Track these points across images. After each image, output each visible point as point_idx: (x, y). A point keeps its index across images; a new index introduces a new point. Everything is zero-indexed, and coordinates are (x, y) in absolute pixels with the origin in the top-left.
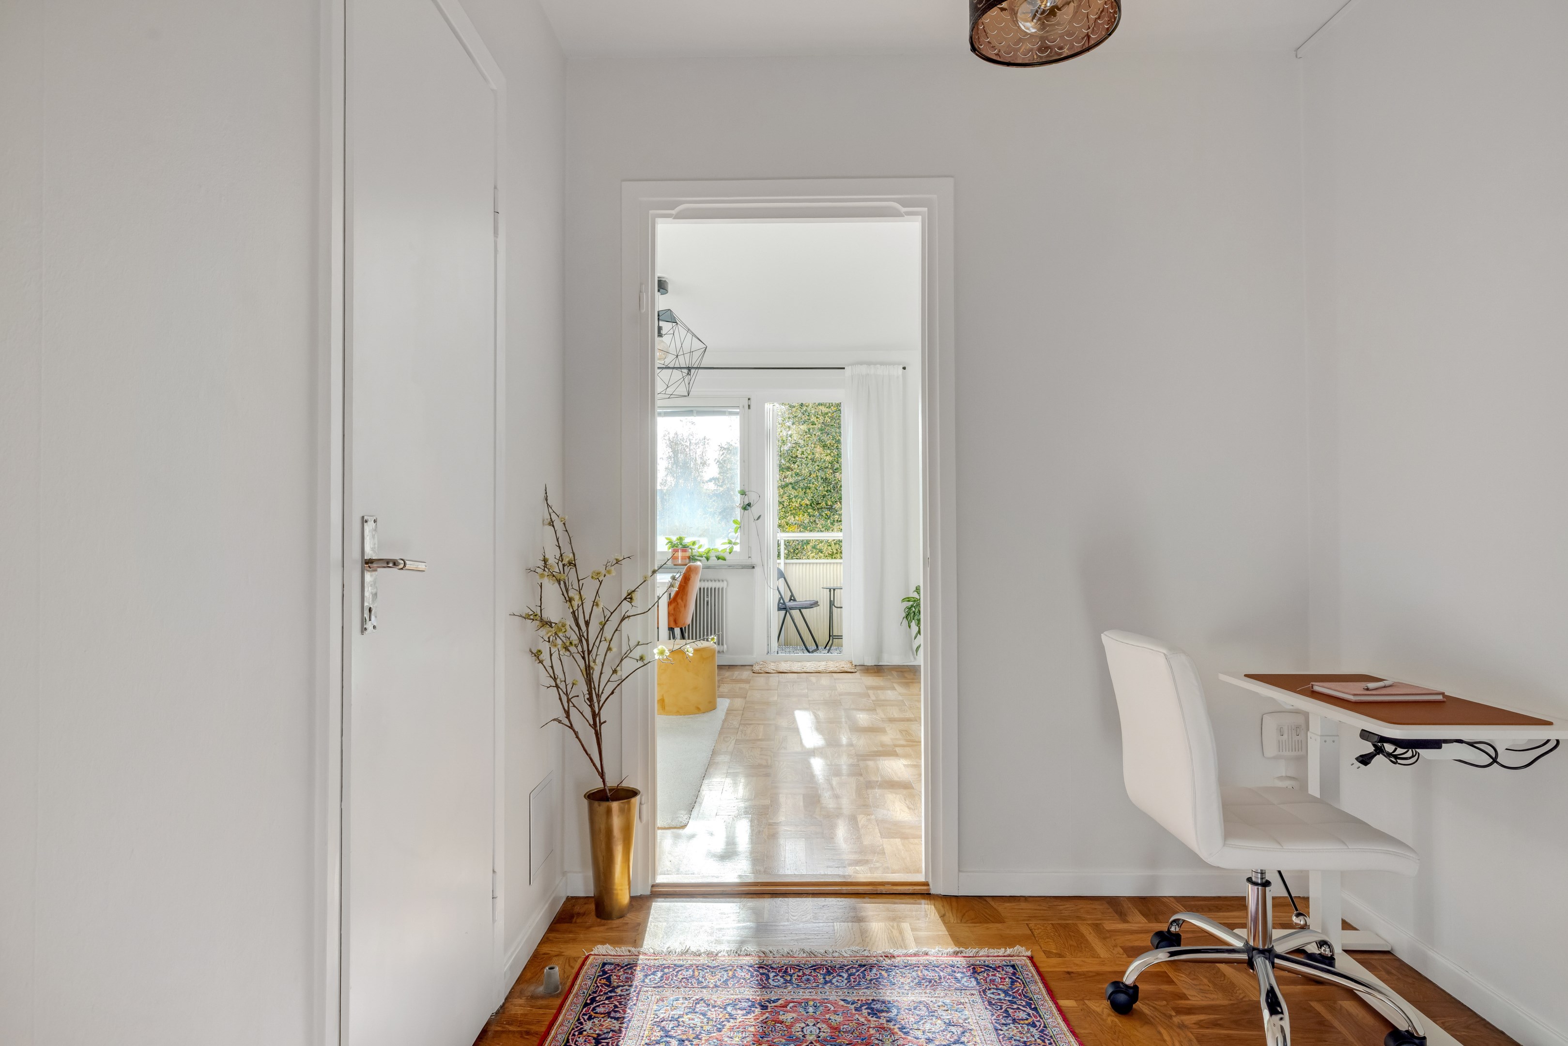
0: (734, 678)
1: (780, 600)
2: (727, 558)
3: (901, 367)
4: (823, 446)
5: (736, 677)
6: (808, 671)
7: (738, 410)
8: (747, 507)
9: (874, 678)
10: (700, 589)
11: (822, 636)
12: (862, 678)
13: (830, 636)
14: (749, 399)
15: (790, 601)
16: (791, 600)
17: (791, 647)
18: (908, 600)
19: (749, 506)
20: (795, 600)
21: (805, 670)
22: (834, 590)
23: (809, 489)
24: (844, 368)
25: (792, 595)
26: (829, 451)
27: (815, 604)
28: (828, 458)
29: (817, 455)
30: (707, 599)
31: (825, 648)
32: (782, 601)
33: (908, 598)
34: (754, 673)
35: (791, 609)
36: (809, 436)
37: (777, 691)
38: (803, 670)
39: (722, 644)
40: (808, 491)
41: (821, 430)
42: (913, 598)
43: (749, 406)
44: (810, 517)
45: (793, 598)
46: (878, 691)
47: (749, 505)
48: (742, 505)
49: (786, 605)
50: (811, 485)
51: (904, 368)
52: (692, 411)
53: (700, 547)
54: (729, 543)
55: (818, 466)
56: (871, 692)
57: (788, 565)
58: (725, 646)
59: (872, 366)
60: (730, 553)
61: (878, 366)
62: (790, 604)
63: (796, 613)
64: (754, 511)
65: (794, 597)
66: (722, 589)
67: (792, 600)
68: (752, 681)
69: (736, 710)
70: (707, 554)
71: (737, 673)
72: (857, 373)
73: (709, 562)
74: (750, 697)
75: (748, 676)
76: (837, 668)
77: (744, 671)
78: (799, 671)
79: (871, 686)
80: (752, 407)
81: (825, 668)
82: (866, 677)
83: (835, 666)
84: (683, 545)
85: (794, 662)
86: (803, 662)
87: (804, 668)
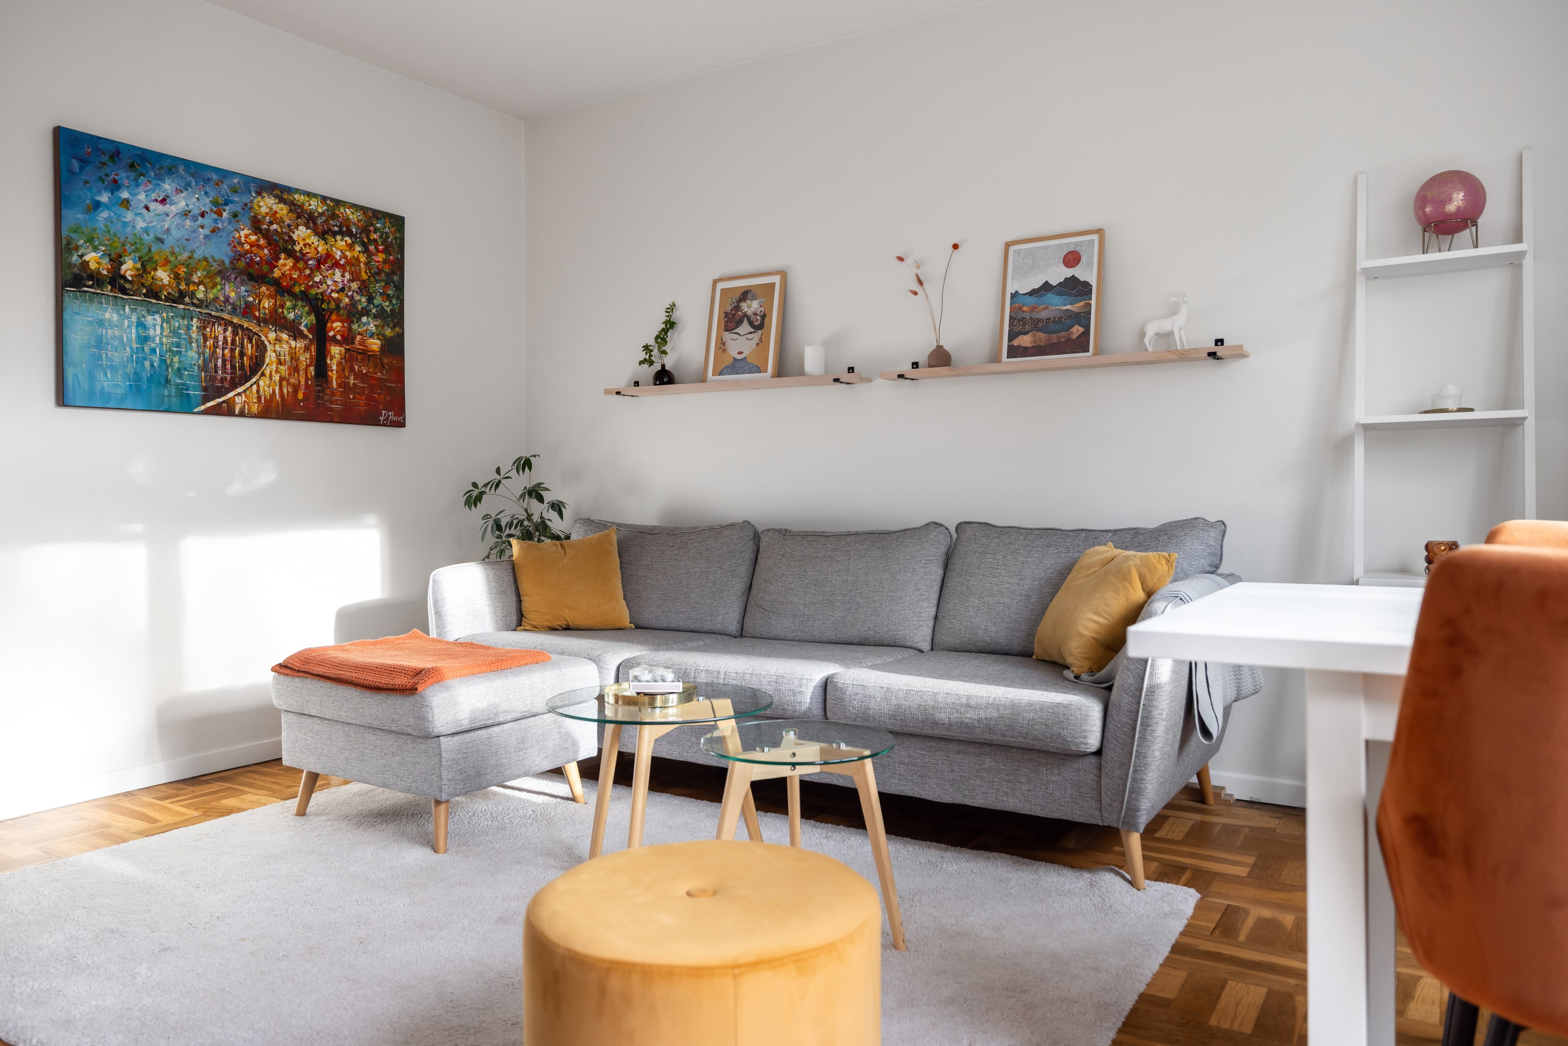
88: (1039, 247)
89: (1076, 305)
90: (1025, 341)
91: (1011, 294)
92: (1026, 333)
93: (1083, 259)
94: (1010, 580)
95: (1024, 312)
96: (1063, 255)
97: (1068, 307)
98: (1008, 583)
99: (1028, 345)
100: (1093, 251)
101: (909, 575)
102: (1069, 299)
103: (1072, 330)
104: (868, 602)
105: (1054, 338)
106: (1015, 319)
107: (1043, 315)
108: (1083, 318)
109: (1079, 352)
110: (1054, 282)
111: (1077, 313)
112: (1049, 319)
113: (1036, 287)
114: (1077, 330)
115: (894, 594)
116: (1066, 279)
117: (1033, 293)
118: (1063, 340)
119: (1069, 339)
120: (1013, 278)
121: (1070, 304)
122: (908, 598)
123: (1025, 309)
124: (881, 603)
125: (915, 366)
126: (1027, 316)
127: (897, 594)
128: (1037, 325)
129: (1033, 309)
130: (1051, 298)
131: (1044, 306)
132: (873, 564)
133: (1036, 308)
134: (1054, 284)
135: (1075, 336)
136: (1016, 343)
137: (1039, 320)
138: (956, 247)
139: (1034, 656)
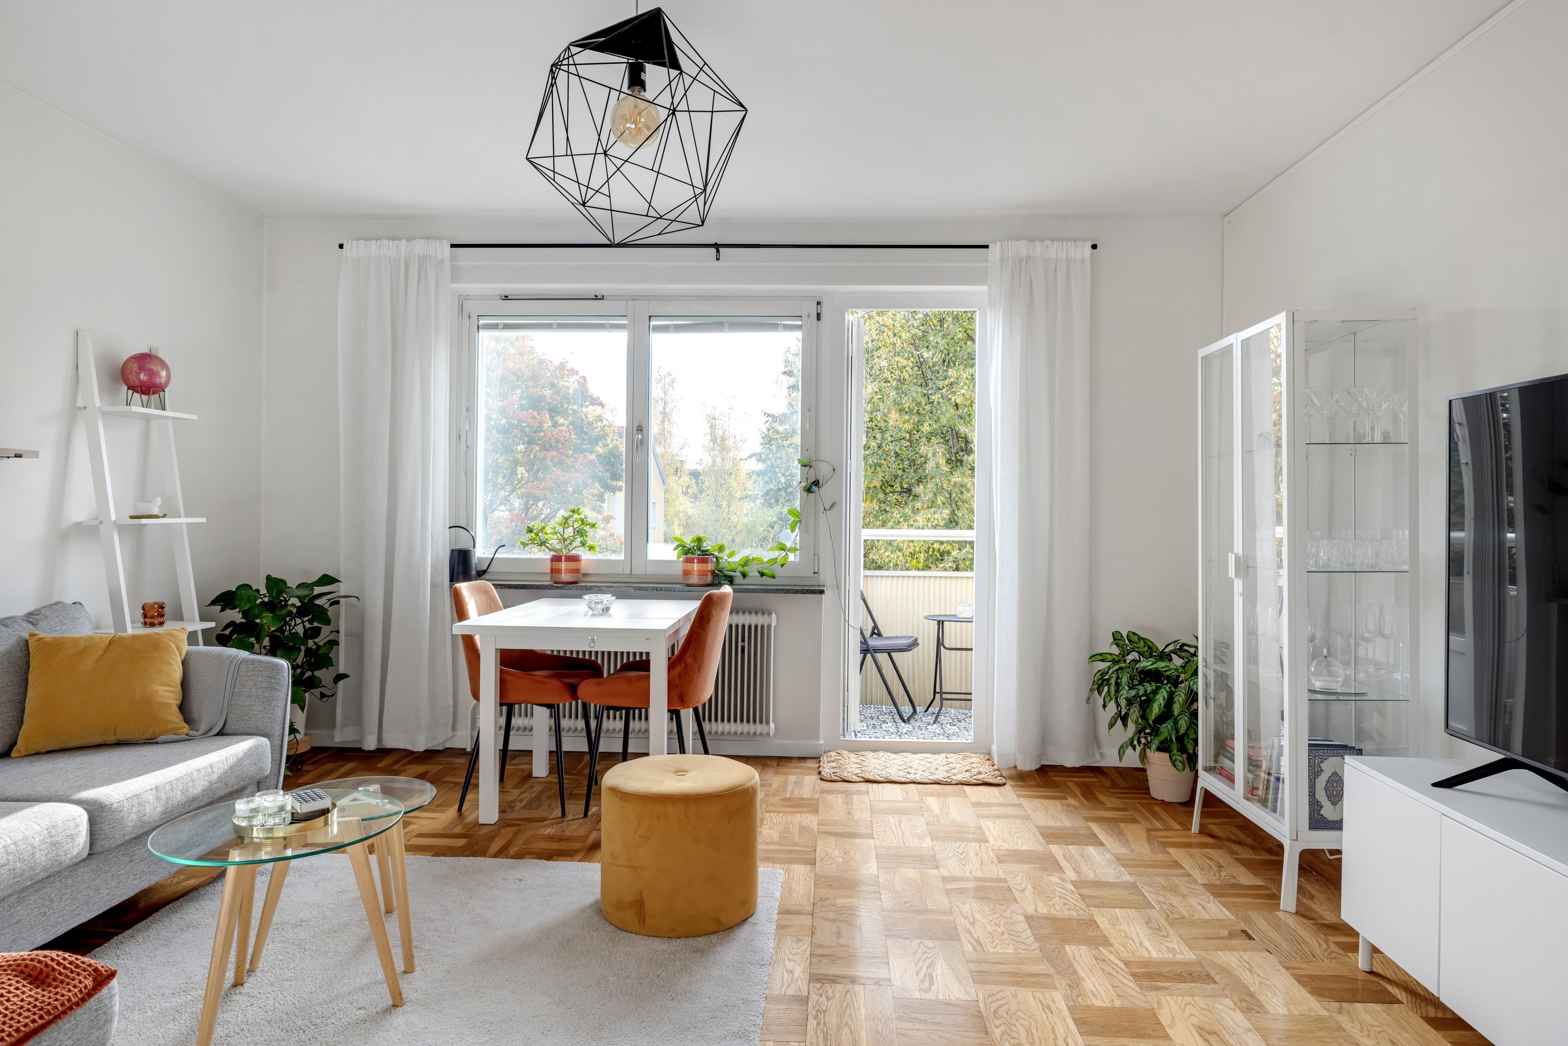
0: (788, 795)
1: (863, 642)
2: (777, 574)
3: (1089, 244)
4: (900, 410)
5: (792, 792)
6: (919, 780)
7: (800, 323)
8: (812, 486)
9: (1046, 802)
10: (731, 626)
11: (922, 689)
12: (1023, 801)
13: (935, 693)
14: (819, 303)
15: (871, 636)
16: (873, 633)
17: (872, 706)
18: (1101, 658)
19: (816, 485)
20: (879, 635)
21: (911, 777)
22: (943, 622)
23: (880, 466)
24: (987, 247)
25: (875, 627)
26: (907, 417)
27: (915, 643)
28: (908, 427)
29: (891, 423)
30: (743, 644)
31: (926, 711)
33: (1100, 654)
34: (822, 779)
35: (877, 651)
36: (880, 397)
37: (871, 841)
38: (909, 776)
39: (768, 723)
40: (878, 469)
41: (897, 389)
42: (1110, 654)
43: (818, 315)
44: (880, 503)
45: (876, 632)
46: (1070, 847)
47: (816, 483)
48: (804, 484)
49: (868, 646)
50: (883, 462)
51: (1094, 247)
52: (721, 324)
53: (732, 554)
54: (781, 549)
55: (891, 436)
56: (1056, 849)
57: (867, 581)
58: (772, 725)
59: (1037, 243)
60: (782, 566)
61: (1049, 242)
62: (874, 642)
63: (883, 658)
64: (826, 492)
65: (878, 630)
66: (769, 626)
67: (876, 636)
68: (821, 803)
69: (798, 913)
70: (743, 566)
71: (792, 778)
72: (1010, 254)
73: (746, 581)
74: (822, 859)
75: (814, 788)
76: (968, 774)
77: (805, 774)
78: (903, 780)
79: (1050, 831)
80: (823, 316)
81: (947, 772)
82: (1029, 800)
83: (965, 769)
84: (703, 551)
85: (889, 754)
86: (905, 754)
87: (910, 770)
139: (13, 754)
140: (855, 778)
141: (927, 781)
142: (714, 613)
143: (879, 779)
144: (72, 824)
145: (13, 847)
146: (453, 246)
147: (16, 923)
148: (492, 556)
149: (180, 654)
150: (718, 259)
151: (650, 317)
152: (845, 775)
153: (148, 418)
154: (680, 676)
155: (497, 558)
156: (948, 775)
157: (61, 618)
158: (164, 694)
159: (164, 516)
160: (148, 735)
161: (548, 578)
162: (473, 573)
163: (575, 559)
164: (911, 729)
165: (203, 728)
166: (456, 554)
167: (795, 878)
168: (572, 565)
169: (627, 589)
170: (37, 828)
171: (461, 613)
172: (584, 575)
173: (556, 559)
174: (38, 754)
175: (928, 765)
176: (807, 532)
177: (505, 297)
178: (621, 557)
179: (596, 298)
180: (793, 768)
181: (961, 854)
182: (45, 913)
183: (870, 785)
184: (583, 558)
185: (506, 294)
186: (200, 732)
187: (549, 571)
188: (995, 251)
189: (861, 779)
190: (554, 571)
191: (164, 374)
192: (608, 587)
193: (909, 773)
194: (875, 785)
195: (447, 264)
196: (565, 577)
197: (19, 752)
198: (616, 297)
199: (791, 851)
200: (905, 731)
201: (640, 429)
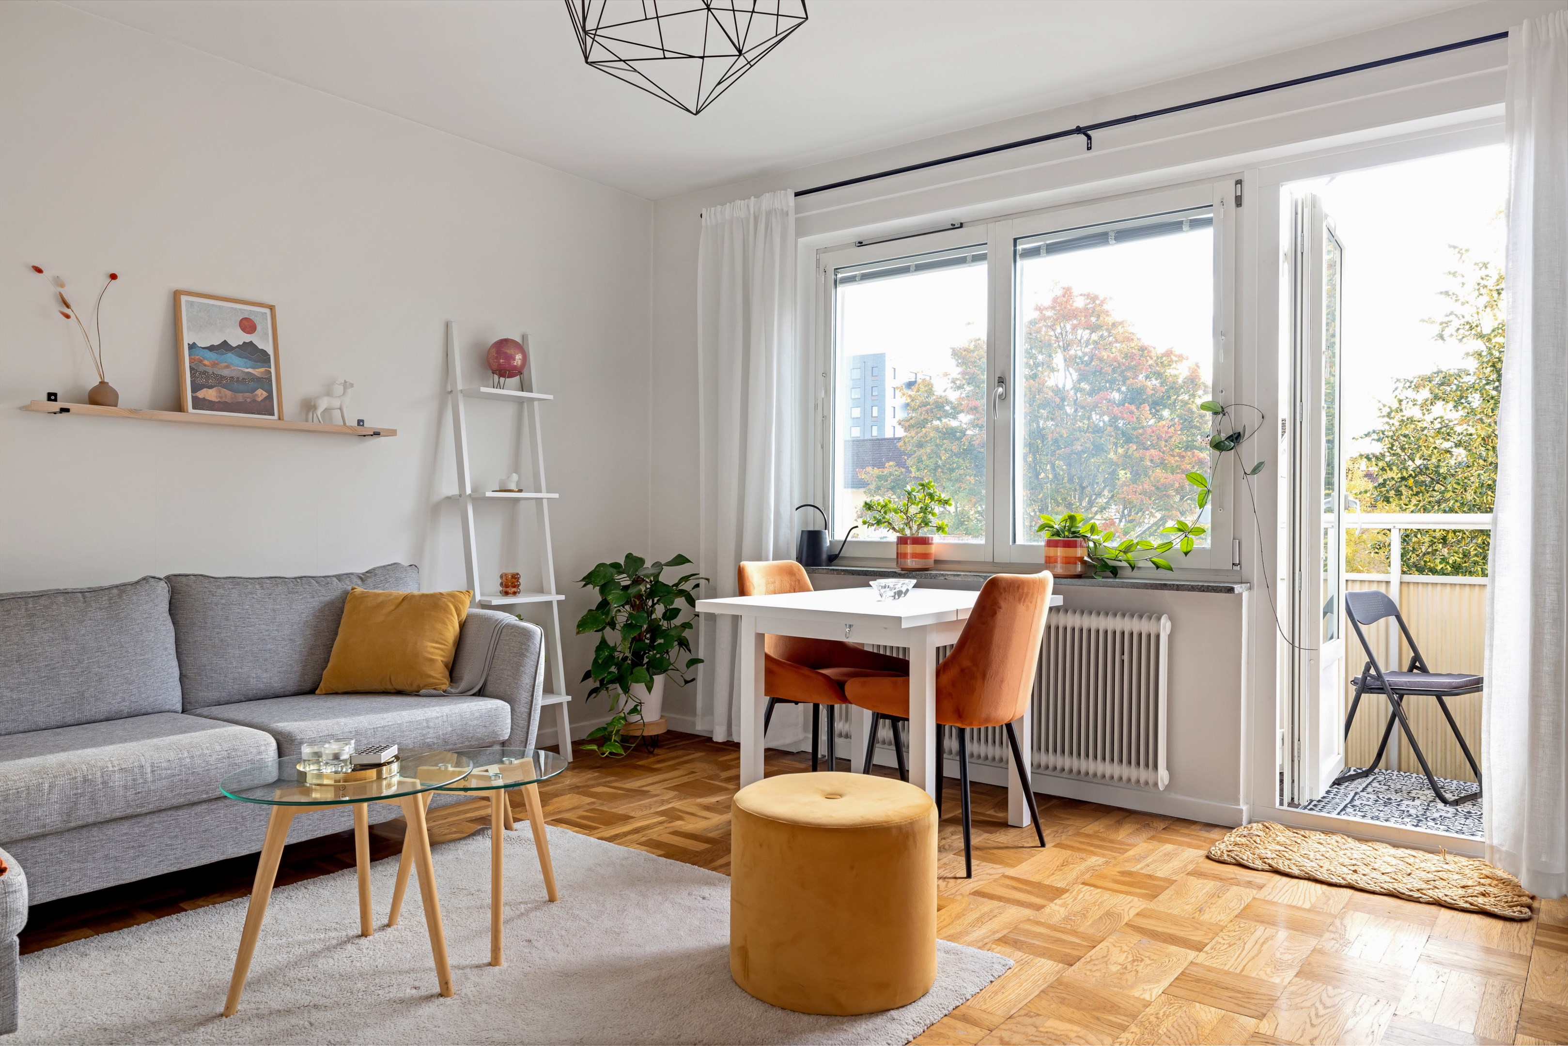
0: (1137, 868)
1: (1367, 669)
2: (1177, 565)
5: (1148, 865)
6: (1363, 885)
7: (1212, 215)
8: (1227, 442)
12: (1538, 953)
14: (1239, 182)
15: (1411, 670)
16: (1412, 667)
19: (1232, 440)
20: (1424, 670)
21: (1354, 878)
24: (1505, 35)
25: (1417, 657)
30: (1122, 657)
32: (1372, 672)
34: (1208, 857)
35: (1404, 690)
38: (1351, 876)
39: (1156, 769)
43: (1239, 201)
45: (1417, 665)
47: (1236, 438)
48: (1215, 439)
49: (1383, 681)
53: (1109, 537)
54: (1180, 530)
57: (1411, 586)
58: (1162, 773)
60: (1184, 554)
64: (1248, 450)
65: (1422, 662)
66: (1158, 637)
67: (1417, 668)
68: (1173, 887)
69: (974, 1023)
70: (1125, 552)
71: (1168, 847)
72: (1551, 35)
73: (1136, 573)
74: (1091, 960)
75: (1186, 866)
76: (1461, 892)
77: (1190, 846)
78: (1335, 880)
79: (1545, 1012)
80: (1245, 201)
81: (1427, 882)
82: (1553, 953)
83: (1463, 883)
84: (1074, 533)
85: (1350, 840)
86: (1377, 845)
87: (1362, 869)
88: (213, 305)
89: (257, 370)
90: (210, 394)
91: (189, 344)
92: (210, 387)
93: (259, 328)
94: (268, 628)
95: (205, 365)
96: (239, 320)
97: (250, 370)
98: (267, 631)
99: (214, 399)
100: (267, 323)
101: (152, 634)
102: (250, 363)
103: (256, 392)
104: (112, 670)
105: (240, 397)
106: (197, 371)
107: (226, 373)
108: (265, 382)
109: (265, 414)
110: (234, 343)
111: (259, 378)
112: (232, 377)
113: (216, 344)
114: (261, 394)
115: (143, 657)
116: (244, 343)
117: (212, 348)
118: (248, 400)
119: (254, 401)
120: (188, 328)
121: (252, 368)
122: (159, 659)
123: (206, 362)
124: (131, 670)
125: (53, 397)
126: (210, 370)
127: (147, 656)
128: (220, 381)
129: (214, 365)
130: (231, 357)
131: (226, 364)
132: (101, 628)
133: (217, 364)
134: (234, 345)
135: (260, 399)
136: (201, 394)
137: (222, 377)
138: (113, 277)
139: (317, 692)
140: (1259, 864)
141: (1378, 889)
142: (1003, 604)
143: (1296, 871)
144: (254, 751)
145: (188, 760)
146: (797, 194)
147: (205, 831)
148: (844, 539)
149: (458, 615)
150: (1089, 148)
151: (1015, 240)
152: (1246, 856)
153: (521, 401)
154: (954, 684)
155: (850, 542)
156: (1424, 886)
157: (387, 576)
158: (432, 650)
159: (520, 491)
160: (414, 687)
161: (894, 564)
162: (824, 556)
163: (924, 541)
164: (1449, 815)
165: (463, 685)
166: (805, 537)
167: (1023, 977)
168: (919, 549)
169: (976, 579)
170: (218, 748)
171: (742, 590)
172: (936, 562)
173: (902, 541)
174: (337, 693)
175: (1402, 866)
176: (1221, 507)
177: (859, 243)
178: (981, 541)
179: (953, 227)
180: (1184, 835)
181: (1326, 1008)
182: (236, 828)
183: (1277, 877)
184: (934, 541)
185: (860, 240)
186: (457, 691)
187: (895, 557)
188: (1519, 39)
189: (1267, 867)
190: (900, 556)
191: (519, 357)
192: (954, 575)
193: (1355, 871)
194: (1285, 879)
195: (792, 217)
196: (911, 563)
197: (321, 690)
198: (974, 222)
199: (1058, 941)
200: (1436, 815)
201: (1001, 381)
